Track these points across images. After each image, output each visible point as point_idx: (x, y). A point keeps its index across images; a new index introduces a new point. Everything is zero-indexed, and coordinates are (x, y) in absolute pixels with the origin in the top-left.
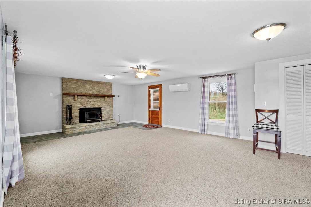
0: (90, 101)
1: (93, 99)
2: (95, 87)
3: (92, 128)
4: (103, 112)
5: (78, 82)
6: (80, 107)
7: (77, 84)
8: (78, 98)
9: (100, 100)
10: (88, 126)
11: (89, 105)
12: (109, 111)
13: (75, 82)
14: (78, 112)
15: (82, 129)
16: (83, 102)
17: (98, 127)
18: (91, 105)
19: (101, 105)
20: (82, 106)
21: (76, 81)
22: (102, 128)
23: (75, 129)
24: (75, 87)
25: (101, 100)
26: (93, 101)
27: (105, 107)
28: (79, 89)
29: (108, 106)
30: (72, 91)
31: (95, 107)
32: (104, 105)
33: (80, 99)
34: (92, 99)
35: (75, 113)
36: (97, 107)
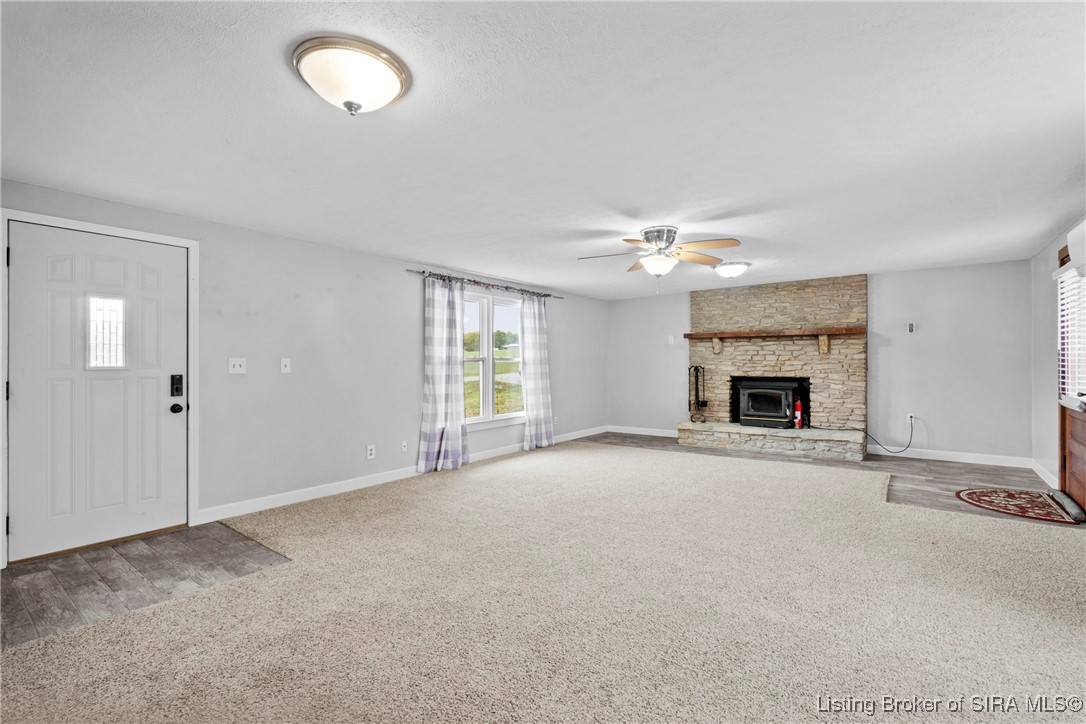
0: (764, 352)
1: (774, 348)
2: (788, 305)
3: (752, 443)
4: (812, 396)
5: (728, 297)
6: (733, 374)
7: (728, 303)
8: (723, 347)
9: (798, 348)
10: (737, 436)
11: (758, 368)
12: (845, 393)
13: (722, 297)
14: (725, 387)
15: (719, 439)
16: (741, 357)
17: (774, 445)
18: (766, 369)
19: (805, 368)
20: (738, 369)
21: (723, 294)
22: (790, 453)
23: (699, 437)
24: (721, 312)
25: (809, 349)
26: (774, 354)
27: (822, 376)
28: (731, 318)
29: (837, 372)
30: (712, 326)
31: (780, 375)
32: (820, 367)
33: (731, 349)
34: (771, 345)
35: (716, 391)
36: (788, 375)
